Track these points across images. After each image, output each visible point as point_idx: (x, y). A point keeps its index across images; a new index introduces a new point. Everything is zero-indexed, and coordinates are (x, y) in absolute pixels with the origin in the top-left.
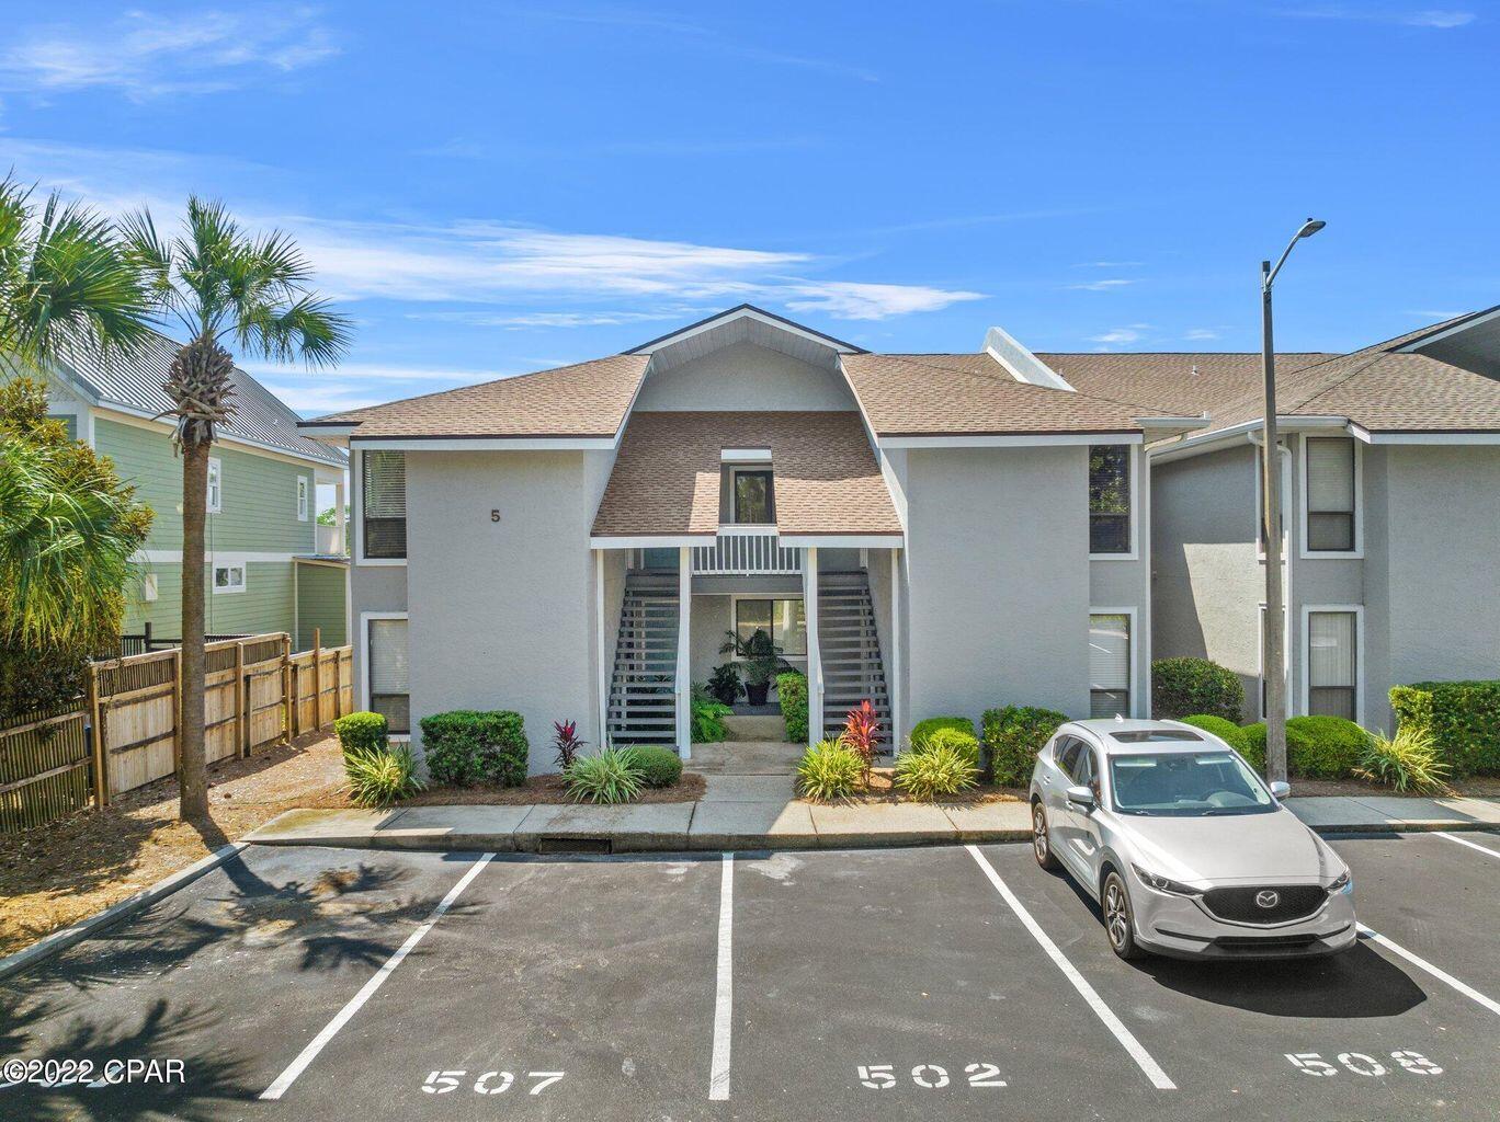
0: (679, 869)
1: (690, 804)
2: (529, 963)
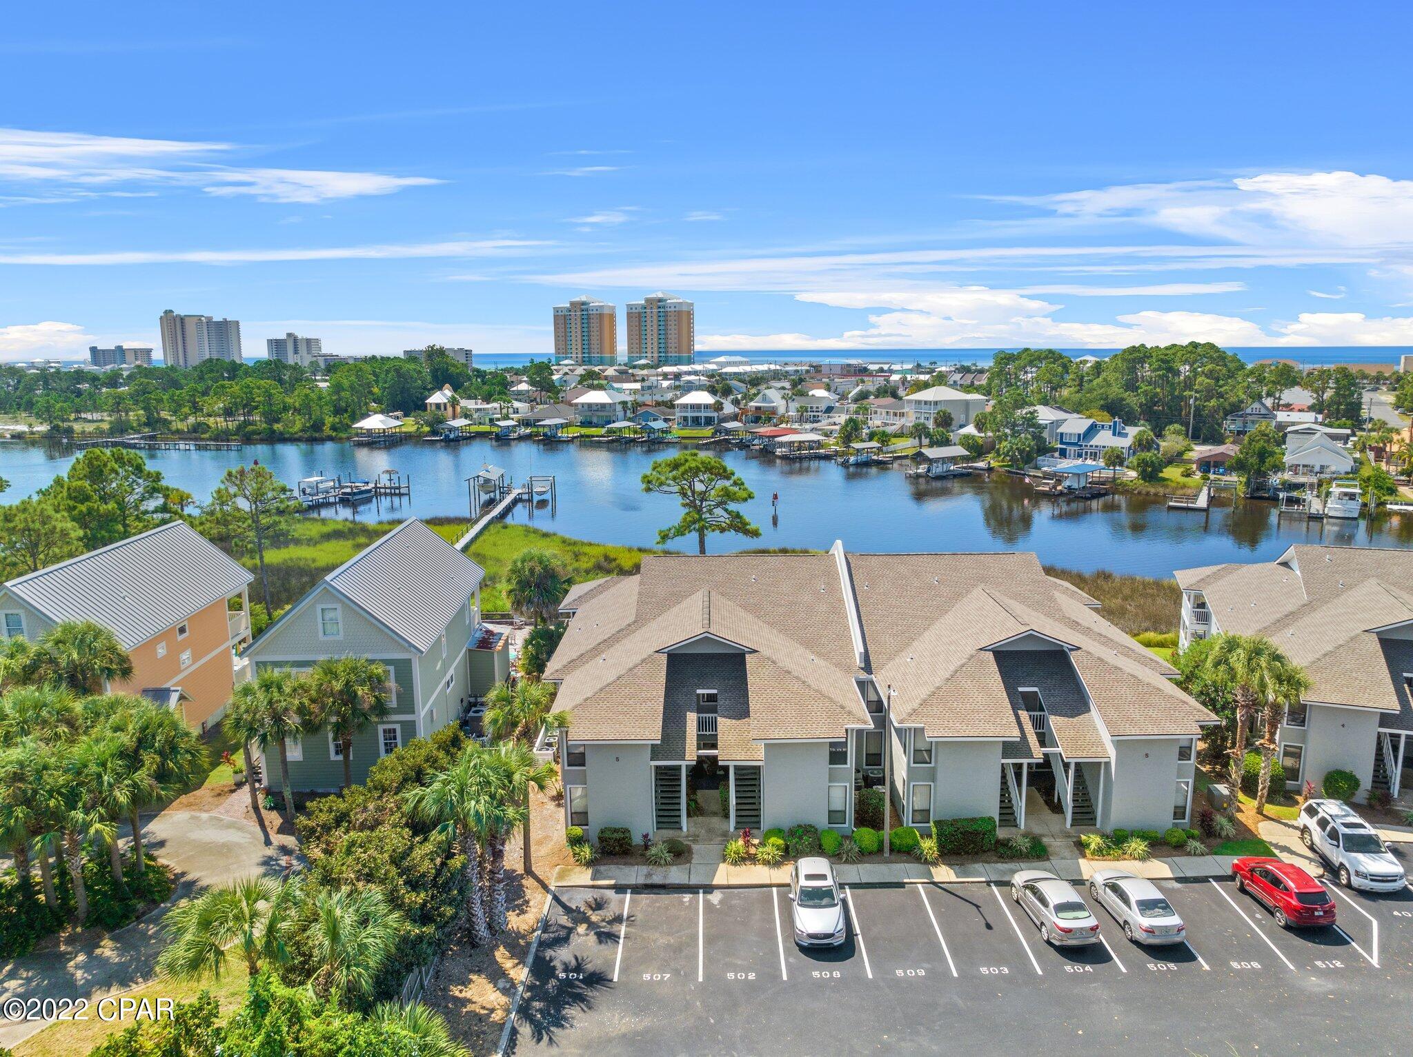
0: (687, 898)
1: (688, 865)
2: (654, 941)
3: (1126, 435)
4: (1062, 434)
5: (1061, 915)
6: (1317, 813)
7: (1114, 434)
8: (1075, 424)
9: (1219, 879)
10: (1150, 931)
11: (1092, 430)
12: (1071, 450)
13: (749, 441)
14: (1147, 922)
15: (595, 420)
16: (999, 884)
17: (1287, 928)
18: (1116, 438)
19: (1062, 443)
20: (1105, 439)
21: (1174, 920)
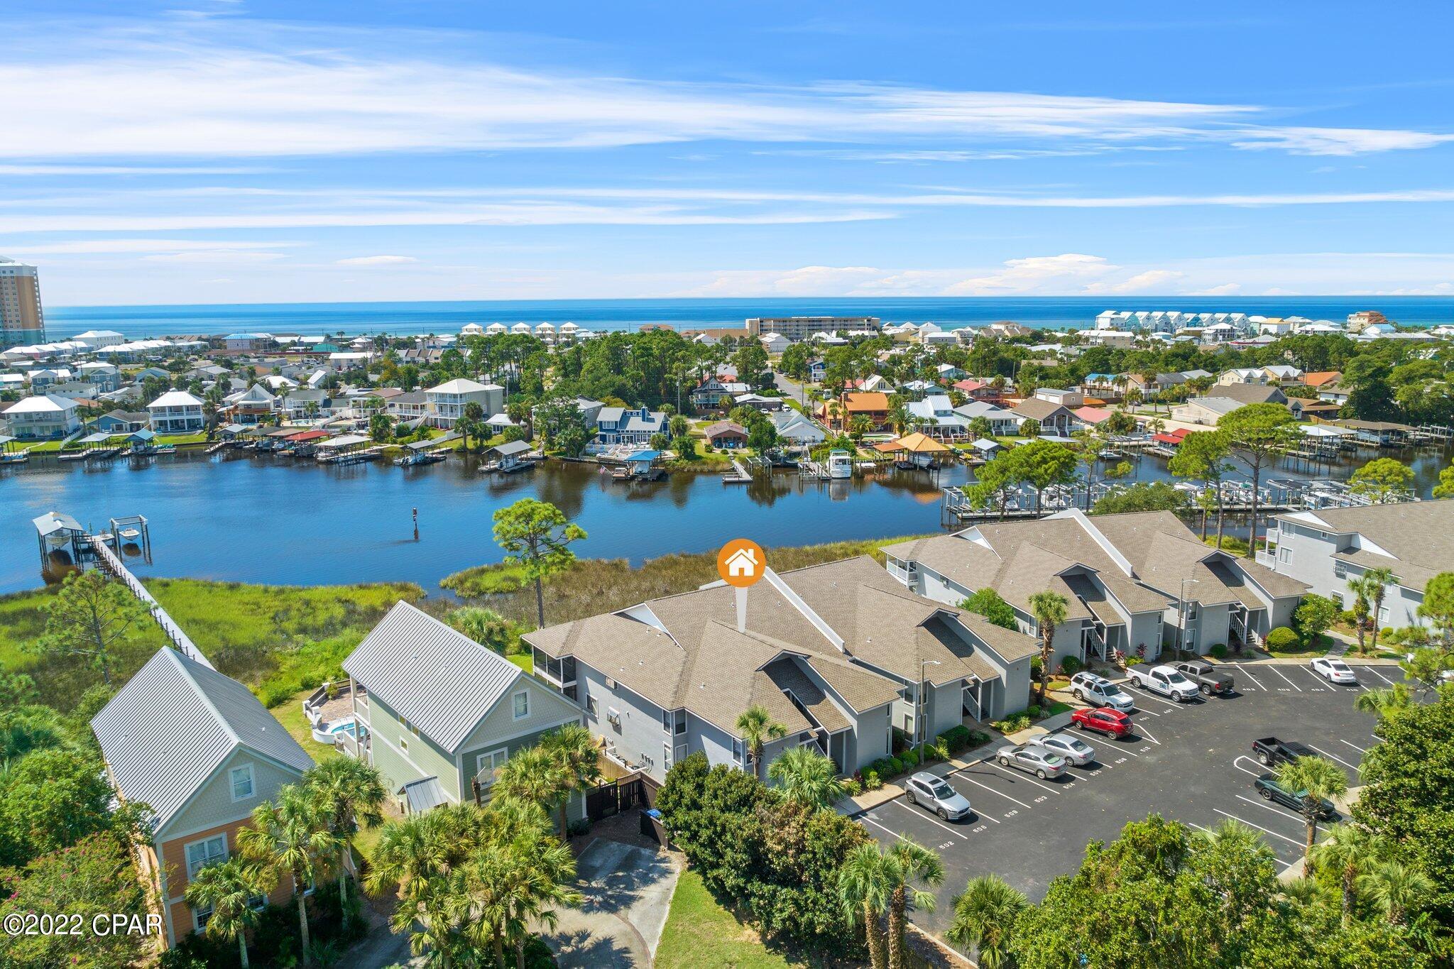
3: (652, 420)
4: (601, 422)
5: (1050, 761)
6: (1082, 680)
7: (643, 420)
8: (610, 414)
9: (1067, 726)
10: (1085, 757)
11: (625, 418)
12: (611, 435)
13: (267, 445)
14: (1081, 754)
15: (36, 432)
16: (988, 760)
17: (1117, 739)
18: (646, 423)
19: (601, 430)
20: (635, 424)
21: (1089, 750)
